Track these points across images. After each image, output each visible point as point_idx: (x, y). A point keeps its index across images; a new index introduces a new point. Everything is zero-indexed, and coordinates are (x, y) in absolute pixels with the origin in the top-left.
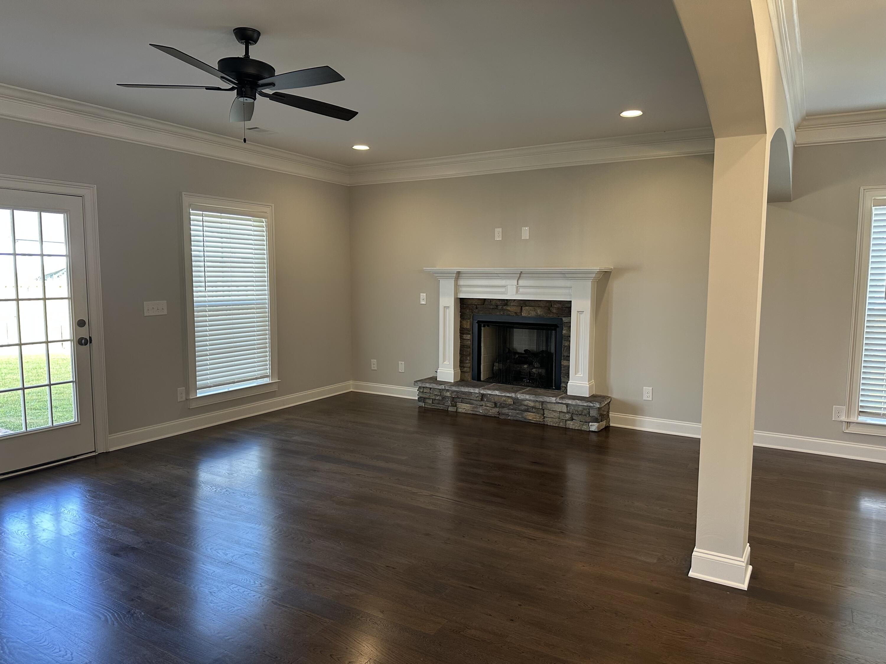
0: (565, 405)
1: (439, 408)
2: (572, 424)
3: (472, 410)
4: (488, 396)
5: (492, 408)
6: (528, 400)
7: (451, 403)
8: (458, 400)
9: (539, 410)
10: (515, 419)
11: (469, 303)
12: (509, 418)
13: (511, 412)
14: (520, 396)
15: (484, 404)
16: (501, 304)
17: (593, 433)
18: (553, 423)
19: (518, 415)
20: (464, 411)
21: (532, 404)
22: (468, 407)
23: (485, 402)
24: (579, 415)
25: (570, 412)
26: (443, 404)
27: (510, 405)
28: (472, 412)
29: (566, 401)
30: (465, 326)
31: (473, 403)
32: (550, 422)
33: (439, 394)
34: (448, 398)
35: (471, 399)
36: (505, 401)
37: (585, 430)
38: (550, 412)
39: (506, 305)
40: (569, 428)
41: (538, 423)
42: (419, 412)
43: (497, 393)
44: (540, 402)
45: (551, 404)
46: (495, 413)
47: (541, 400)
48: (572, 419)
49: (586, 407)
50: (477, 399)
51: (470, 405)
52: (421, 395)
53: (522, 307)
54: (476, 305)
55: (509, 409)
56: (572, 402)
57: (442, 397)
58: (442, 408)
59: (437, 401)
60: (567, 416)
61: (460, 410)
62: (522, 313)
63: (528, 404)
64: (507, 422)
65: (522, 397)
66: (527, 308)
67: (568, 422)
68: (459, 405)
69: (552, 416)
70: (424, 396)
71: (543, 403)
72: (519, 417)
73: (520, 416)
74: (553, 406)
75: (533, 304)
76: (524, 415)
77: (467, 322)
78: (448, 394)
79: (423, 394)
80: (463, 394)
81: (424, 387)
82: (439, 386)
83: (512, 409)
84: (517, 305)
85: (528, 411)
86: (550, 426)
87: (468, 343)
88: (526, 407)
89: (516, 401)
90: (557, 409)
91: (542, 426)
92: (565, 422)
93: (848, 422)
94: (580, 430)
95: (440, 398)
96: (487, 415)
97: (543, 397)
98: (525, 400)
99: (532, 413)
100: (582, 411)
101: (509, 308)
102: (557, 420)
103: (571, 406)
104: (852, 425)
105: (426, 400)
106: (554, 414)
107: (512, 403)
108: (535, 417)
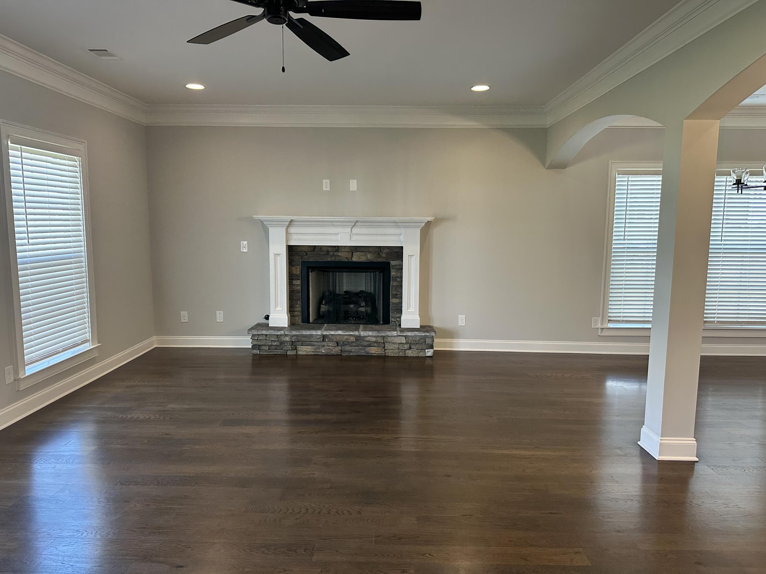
0: (404, 337)
1: (276, 353)
2: (410, 352)
3: (313, 351)
4: (330, 336)
5: (334, 347)
6: (370, 336)
7: (291, 347)
8: (298, 343)
9: (380, 344)
10: (358, 354)
11: (298, 250)
12: (352, 354)
13: (353, 349)
14: (363, 333)
15: (326, 344)
16: (332, 250)
17: (429, 358)
18: (394, 354)
19: (361, 351)
20: (304, 353)
21: (374, 339)
22: (310, 348)
23: (326, 342)
24: (416, 344)
25: (409, 342)
26: (281, 349)
27: (353, 342)
28: (313, 354)
29: (406, 333)
30: (295, 272)
31: (314, 345)
32: (391, 353)
33: (277, 340)
34: (287, 343)
35: (311, 341)
36: (347, 339)
37: (422, 356)
38: (391, 344)
39: (337, 251)
40: (408, 357)
41: (380, 355)
42: (253, 360)
43: (340, 332)
44: (381, 336)
45: (391, 337)
46: (338, 351)
47: (383, 334)
48: (410, 348)
49: (423, 337)
50: (319, 340)
51: (312, 347)
52: (255, 343)
53: (352, 252)
54: (306, 252)
55: (351, 346)
56: (411, 334)
57: (280, 342)
58: (280, 353)
59: (274, 347)
60: (405, 346)
61: (300, 353)
62: (353, 259)
63: (370, 340)
64: (349, 358)
65: (365, 334)
66: (358, 253)
67: (407, 351)
68: (300, 348)
69: (392, 348)
70: (259, 343)
71: (384, 337)
72: (363, 353)
73: (363, 351)
74: (393, 338)
75: (363, 250)
76: (367, 350)
77: (297, 268)
78: (287, 339)
79: (258, 342)
80: (304, 337)
81: (258, 335)
82: (277, 332)
83: (355, 346)
84: (349, 251)
85: (371, 346)
86: (391, 356)
87: (298, 288)
88: (369, 343)
89: (358, 338)
90: (397, 341)
91: (384, 358)
92: (404, 352)
93: (602, 329)
94: (417, 357)
95: (278, 344)
96: (329, 354)
97: (385, 332)
98: (367, 337)
99: (374, 348)
100: (419, 341)
101: (339, 254)
102: (397, 351)
103: (409, 337)
104: (604, 330)
105: (261, 347)
106: (394, 346)
107: (355, 340)
108: (377, 350)
